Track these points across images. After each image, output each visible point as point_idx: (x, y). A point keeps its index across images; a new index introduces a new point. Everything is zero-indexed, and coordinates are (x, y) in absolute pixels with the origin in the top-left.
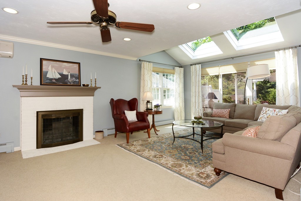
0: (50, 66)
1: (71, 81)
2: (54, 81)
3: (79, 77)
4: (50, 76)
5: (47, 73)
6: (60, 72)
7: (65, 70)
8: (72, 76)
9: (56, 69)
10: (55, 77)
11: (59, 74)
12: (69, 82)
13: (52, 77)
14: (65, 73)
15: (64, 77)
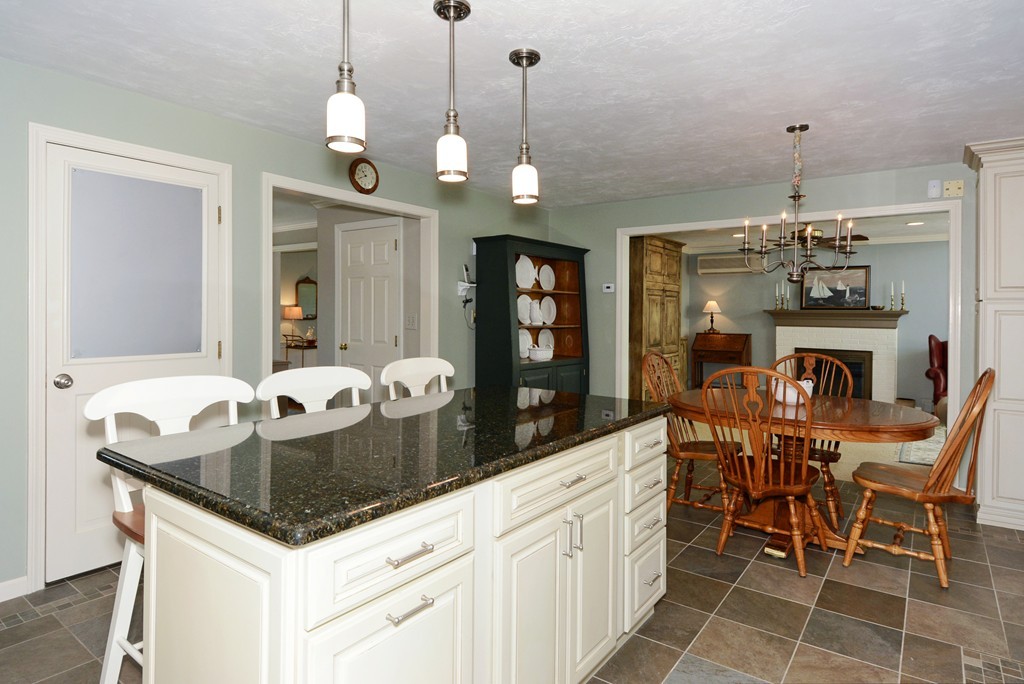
0: (816, 279)
1: (850, 300)
2: (821, 302)
3: (865, 293)
4: (814, 294)
5: (809, 290)
6: (832, 286)
7: (840, 282)
8: (853, 291)
9: (825, 282)
10: (822, 296)
11: (831, 290)
12: (848, 303)
13: (818, 296)
14: (840, 287)
15: (838, 294)
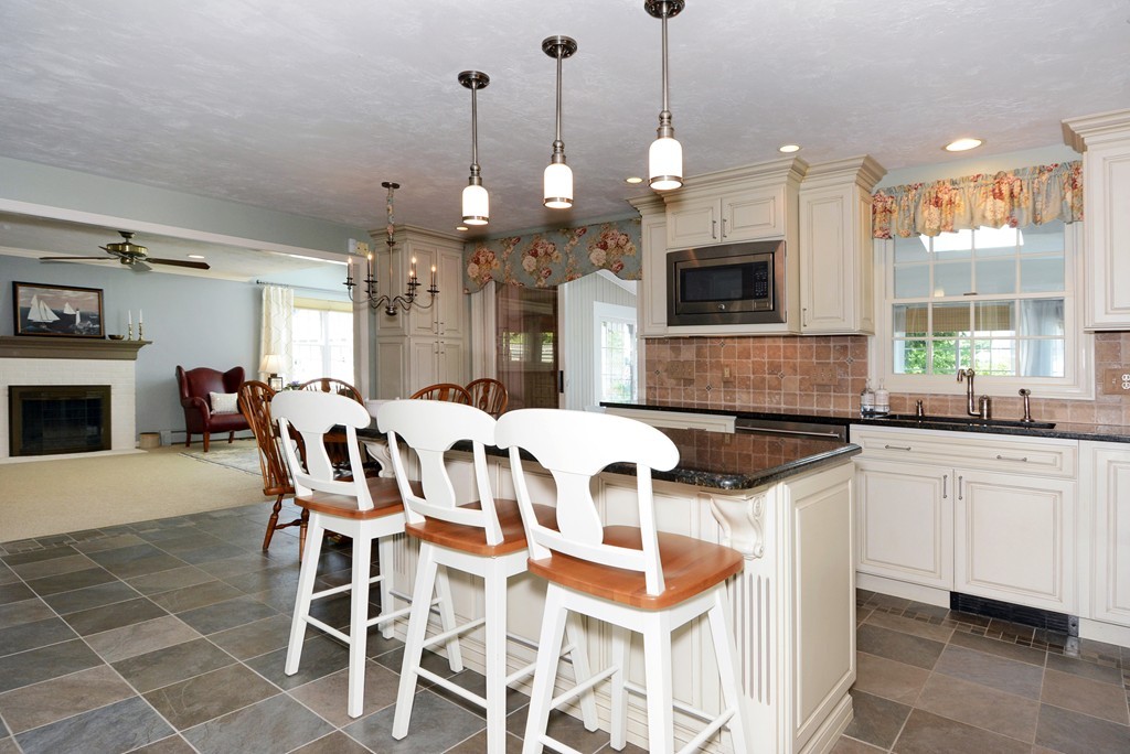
0: (35, 298)
1: (81, 327)
2: (43, 327)
3: (99, 320)
4: (34, 316)
5: (27, 311)
6: (58, 309)
7: (67, 305)
8: (84, 317)
9: (48, 302)
10: (45, 319)
11: (56, 313)
12: (79, 330)
13: (39, 320)
14: (68, 310)
15: (66, 320)
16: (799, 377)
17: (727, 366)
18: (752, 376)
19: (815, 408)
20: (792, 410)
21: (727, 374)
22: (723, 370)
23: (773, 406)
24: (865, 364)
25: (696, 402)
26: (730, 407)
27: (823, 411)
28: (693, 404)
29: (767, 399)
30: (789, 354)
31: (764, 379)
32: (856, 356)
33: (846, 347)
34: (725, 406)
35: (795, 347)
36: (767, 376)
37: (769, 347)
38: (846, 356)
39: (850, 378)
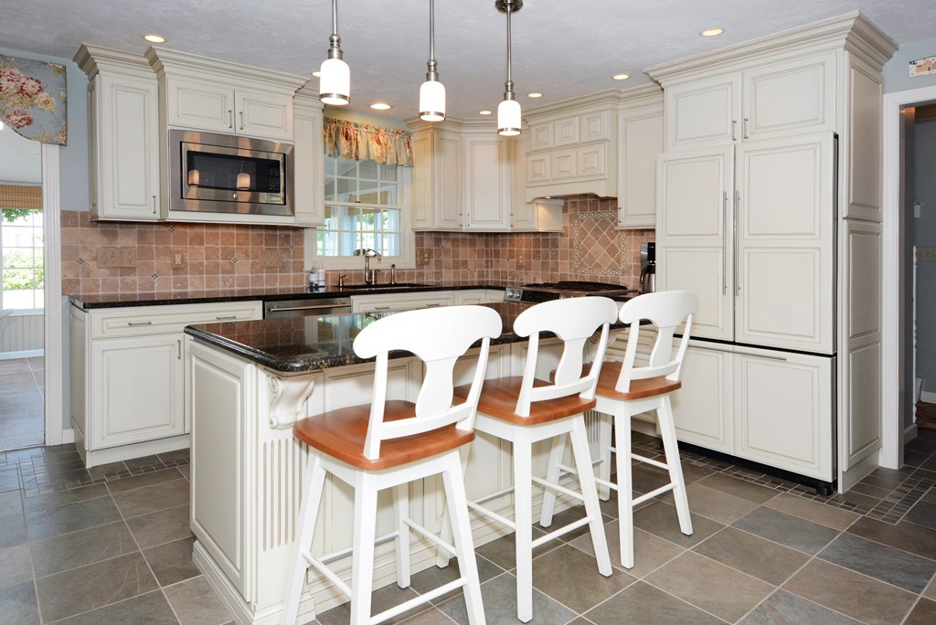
16: (251, 261)
17: (178, 252)
18: (205, 262)
19: (265, 287)
20: (244, 291)
21: (178, 260)
22: (174, 257)
23: (227, 288)
24: (302, 249)
25: (138, 292)
26: (181, 294)
27: (270, 289)
28: (134, 295)
29: (221, 283)
30: (242, 241)
31: (218, 264)
32: (296, 243)
33: (289, 235)
34: (176, 294)
35: (247, 235)
36: (220, 261)
37: (222, 233)
38: (288, 243)
39: (292, 260)
